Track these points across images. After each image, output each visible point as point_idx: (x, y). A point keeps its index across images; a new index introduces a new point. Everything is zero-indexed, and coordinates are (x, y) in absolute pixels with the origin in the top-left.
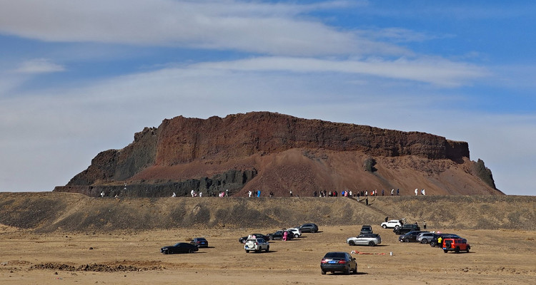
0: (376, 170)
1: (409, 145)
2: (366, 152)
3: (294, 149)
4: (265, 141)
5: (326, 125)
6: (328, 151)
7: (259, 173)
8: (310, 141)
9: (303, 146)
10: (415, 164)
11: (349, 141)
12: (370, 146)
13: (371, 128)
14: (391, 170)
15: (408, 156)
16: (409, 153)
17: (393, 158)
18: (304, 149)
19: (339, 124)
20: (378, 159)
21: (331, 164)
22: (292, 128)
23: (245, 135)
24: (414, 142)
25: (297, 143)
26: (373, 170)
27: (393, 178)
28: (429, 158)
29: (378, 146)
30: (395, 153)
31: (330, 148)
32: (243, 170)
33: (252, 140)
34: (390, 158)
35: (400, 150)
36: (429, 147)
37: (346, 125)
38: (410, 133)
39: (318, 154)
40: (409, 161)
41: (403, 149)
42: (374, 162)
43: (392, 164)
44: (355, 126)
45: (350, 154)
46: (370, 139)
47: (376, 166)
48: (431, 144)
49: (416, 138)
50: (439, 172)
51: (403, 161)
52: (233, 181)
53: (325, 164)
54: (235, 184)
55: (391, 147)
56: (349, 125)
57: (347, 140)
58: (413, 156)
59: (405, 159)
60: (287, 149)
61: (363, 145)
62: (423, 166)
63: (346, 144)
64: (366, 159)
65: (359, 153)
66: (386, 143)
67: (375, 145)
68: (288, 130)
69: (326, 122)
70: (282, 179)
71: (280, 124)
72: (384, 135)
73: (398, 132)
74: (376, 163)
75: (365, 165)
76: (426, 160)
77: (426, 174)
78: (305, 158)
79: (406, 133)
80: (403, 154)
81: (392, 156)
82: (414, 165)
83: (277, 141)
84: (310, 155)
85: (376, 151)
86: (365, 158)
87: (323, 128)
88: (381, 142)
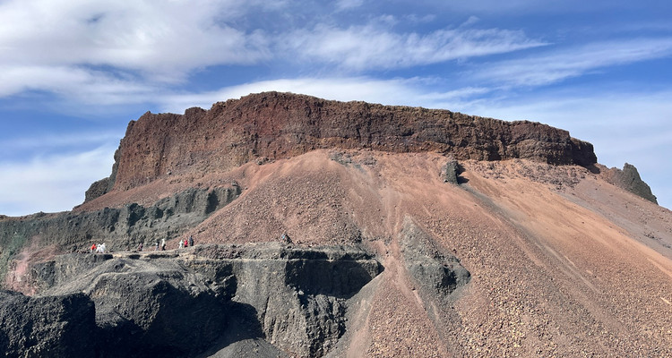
0: (465, 181)
1: (515, 143)
2: (445, 153)
3: (317, 152)
4: (268, 140)
5: (374, 111)
6: (378, 152)
7: (244, 193)
8: (346, 137)
9: (333, 145)
10: (530, 171)
11: (415, 135)
12: (451, 143)
13: (451, 114)
14: (491, 181)
15: (515, 159)
16: (516, 155)
17: (491, 163)
18: (335, 150)
19: (395, 108)
20: (466, 164)
21: (381, 173)
22: (314, 116)
23: (235, 131)
24: (522, 138)
25: (323, 141)
26: (461, 181)
27: (498, 193)
28: (548, 163)
29: (464, 144)
30: (494, 156)
31: (381, 147)
32: (211, 188)
33: (246, 139)
34: (486, 163)
35: (501, 150)
36: (548, 145)
37: (408, 109)
38: (515, 123)
39: (359, 157)
40: (519, 167)
41: (506, 149)
42: (460, 169)
43: (491, 171)
44: (424, 110)
45: (417, 157)
46: (451, 131)
47: (464, 174)
48: (550, 140)
49: (526, 131)
50: (572, 184)
51: (509, 167)
52: (188, 210)
53: (370, 173)
54: (190, 215)
55: (486, 146)
56: (413, 109)
57: (410, 133)
58: (523, 160)
59: (510, 163)
60: (305, 151)
61: (439, 141)
62: (543, 174)
63: (409, 140)
64: (445, 163)
65: (431, 155)
66: (478, 137)
67: (458, 141)
68: (307, 119)
69: (373, 105)
70: (279, 202)
71: (293, 111)
72: (473, 125)
73: (495, 121)
74: (464, 170)
75: (444, 172)
76: (545, 165)
77: (553, 186)
78: (332, 164)
79: (508, 124)
80: (507, 157)
81: (490, 159)
82: (528, 173)
83: (288, 139)
84: (344, 158)
85: (462, 152)
86: (444, 161)
87: (369, 115)
88: (470, 136)
